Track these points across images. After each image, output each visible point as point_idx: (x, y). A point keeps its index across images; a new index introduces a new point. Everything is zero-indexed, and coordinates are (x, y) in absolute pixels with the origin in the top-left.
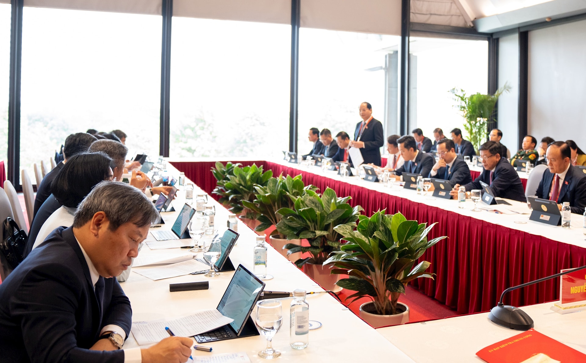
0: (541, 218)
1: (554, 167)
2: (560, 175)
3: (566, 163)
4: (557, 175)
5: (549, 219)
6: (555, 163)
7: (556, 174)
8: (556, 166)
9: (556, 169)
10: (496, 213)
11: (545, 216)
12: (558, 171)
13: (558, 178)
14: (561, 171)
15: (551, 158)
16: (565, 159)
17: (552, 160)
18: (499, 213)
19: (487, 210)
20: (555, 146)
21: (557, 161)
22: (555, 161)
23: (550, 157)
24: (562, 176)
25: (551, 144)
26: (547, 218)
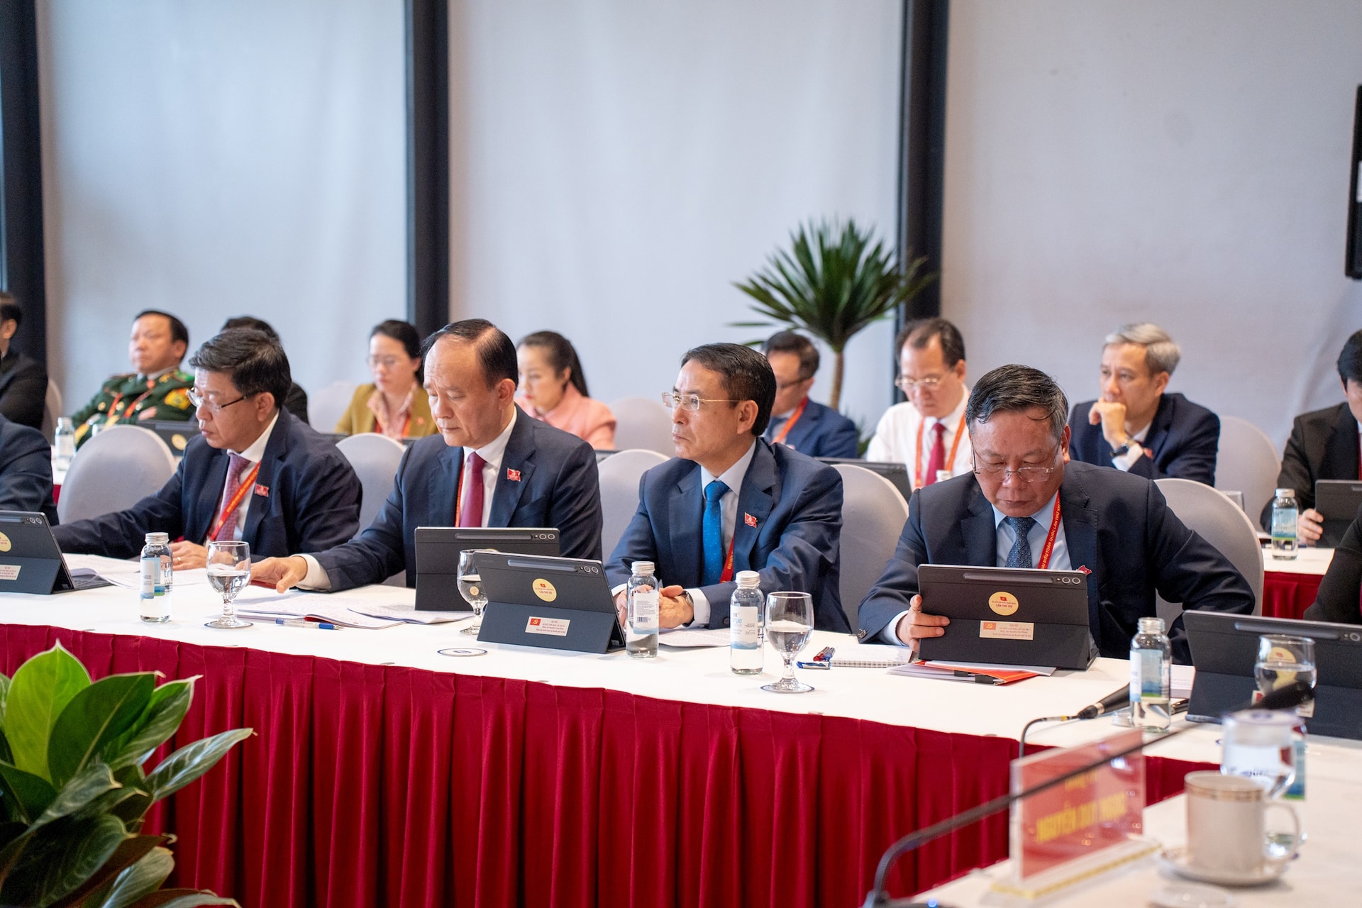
0: (530, 629)
1: (462, 422)
2: (483, 452)
3: (502, 400)
4: (475, 455)
5: (566, 629)
6: (460, 406)
7: (468, 451)
8: (467, 416)
9: (468, 428)
10: (321, 627)
11: (544, 620)
12: (475, 438)
13: (480, 464)
14: (488, 433)
15: (447, 389)
16: (498, 386)
17: (450, 394)
18: (335, 627)
19: (279, 622)
20: (455, 339)
21: (470, 397)
22: (461, 396)
23: (439, 384)
24: (493, 453)
25: (441, 334)
26: (561, 627)
